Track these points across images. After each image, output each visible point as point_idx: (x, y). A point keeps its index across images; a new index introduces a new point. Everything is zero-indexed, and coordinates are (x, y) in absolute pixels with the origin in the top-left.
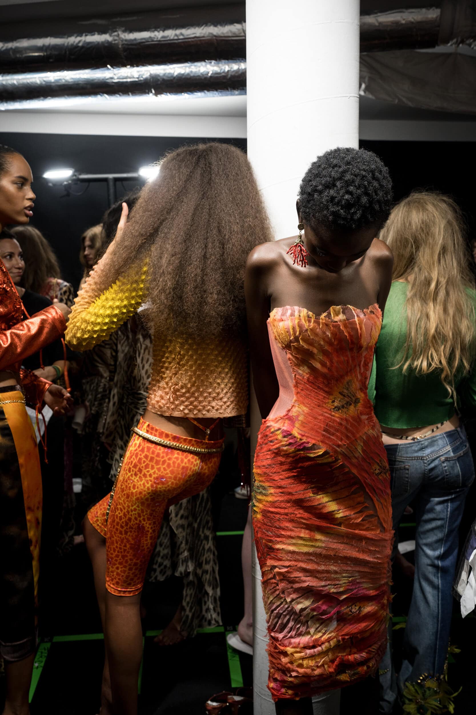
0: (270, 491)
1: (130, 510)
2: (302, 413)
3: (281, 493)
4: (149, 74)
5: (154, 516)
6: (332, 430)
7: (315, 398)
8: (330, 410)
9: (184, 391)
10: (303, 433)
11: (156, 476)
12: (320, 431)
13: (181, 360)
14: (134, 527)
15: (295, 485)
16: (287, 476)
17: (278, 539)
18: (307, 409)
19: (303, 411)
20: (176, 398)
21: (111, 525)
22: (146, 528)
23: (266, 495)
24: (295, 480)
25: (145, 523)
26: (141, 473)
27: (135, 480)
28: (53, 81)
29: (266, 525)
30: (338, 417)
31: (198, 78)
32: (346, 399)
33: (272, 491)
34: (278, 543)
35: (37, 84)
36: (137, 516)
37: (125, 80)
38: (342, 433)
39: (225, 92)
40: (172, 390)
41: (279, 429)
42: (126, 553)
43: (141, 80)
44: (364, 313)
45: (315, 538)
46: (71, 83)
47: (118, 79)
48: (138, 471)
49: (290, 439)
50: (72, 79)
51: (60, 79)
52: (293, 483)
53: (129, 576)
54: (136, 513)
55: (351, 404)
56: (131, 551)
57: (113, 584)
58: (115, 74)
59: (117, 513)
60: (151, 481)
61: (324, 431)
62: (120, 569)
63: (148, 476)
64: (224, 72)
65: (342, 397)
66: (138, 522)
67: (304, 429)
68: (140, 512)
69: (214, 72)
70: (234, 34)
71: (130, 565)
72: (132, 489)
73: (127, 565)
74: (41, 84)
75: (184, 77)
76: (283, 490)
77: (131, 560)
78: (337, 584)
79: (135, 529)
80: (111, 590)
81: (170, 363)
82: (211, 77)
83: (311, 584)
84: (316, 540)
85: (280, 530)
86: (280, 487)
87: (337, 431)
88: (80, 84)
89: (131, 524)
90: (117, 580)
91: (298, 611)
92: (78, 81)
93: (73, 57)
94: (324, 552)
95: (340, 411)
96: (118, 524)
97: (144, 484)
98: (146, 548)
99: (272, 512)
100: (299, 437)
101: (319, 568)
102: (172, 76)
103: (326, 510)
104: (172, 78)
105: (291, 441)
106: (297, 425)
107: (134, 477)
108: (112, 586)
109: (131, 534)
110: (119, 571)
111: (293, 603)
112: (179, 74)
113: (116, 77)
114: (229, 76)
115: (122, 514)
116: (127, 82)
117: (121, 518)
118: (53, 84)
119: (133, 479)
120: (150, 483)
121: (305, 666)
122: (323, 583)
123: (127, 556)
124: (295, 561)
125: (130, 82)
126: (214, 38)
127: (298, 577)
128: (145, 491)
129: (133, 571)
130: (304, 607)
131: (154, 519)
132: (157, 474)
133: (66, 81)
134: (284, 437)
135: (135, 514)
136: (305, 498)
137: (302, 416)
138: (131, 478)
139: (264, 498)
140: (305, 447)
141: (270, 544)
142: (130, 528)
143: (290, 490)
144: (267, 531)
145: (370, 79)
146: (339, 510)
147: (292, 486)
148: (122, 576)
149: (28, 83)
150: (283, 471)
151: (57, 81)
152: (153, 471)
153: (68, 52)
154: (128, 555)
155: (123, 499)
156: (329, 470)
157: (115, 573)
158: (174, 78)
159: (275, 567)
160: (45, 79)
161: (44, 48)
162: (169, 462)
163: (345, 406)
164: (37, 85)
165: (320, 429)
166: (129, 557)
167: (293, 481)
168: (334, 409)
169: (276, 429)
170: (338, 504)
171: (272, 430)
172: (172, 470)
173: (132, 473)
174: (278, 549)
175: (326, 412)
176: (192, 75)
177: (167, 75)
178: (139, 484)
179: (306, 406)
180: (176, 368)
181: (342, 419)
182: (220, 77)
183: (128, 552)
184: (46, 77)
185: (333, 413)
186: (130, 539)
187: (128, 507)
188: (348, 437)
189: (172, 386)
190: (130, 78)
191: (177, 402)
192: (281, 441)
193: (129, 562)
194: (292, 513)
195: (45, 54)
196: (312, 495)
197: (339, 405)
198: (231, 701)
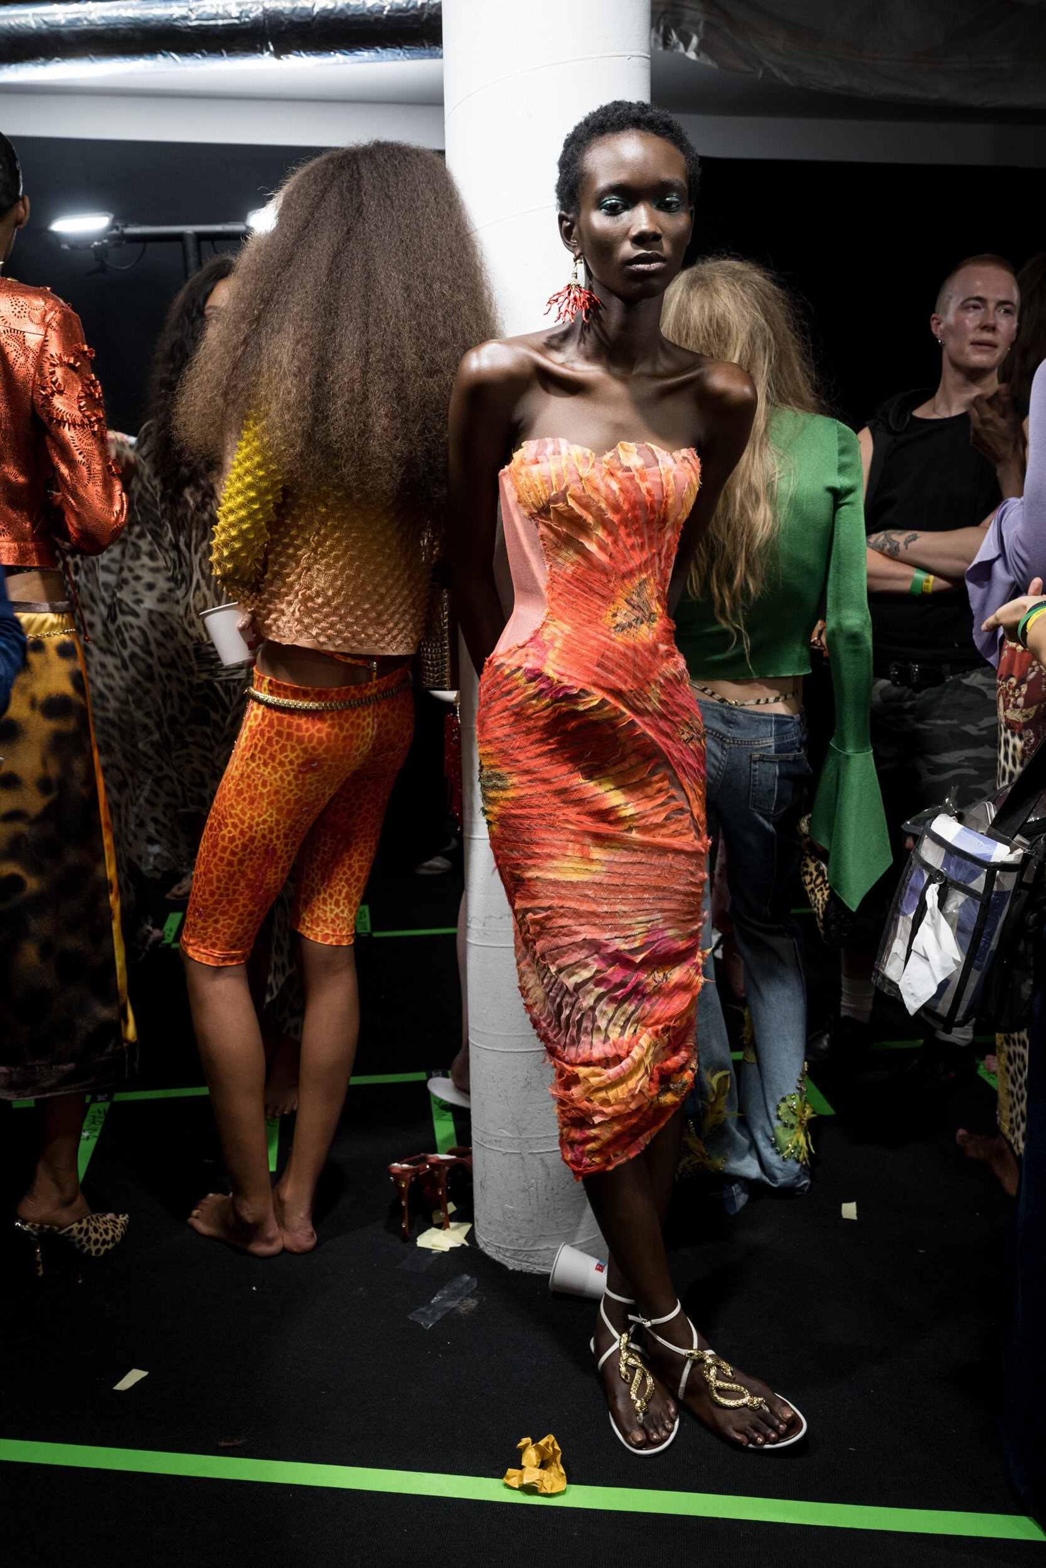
0: (510, 781)
1: (254, 823)
2: (560, 634)
3: (530, 781)
4: (261, 10)
5: (297, 832)
6: (610, 665)
7: (583, 608)
8: (609, 630)
9: (320, 600)
10: (562, 671)
11: (301, 761)
12: (591, 666)
13: (320, 544)
14: (258, 852)
15: (552, 767)
16: (538, 751)
17: (529, 862)
18: (569, 628)
19: (562, 632)
20: (309, 612)
21: (209, 852)
22: (279, 851)
23: (503, 789)
24: (552, 758)
25: (278, 842)
26: (273, 761)
27: (266, 773)
28: (63, 22)
29: (509, 841)
30: (621, 643)
31: (361, 19)
32: (636, 612)
33: (515, 780)
34: (529, 868)
35: (31, 28)
36: (266, 832)
37: (212, 23)
38: (627, 671)
39: (417, 50)
40: (300, 597)
41: (519, 668)
42: (236, 896)
43: (245, 23)
44: (673, 458)
45: (591, 857)
46: (100, 28)
47: (196, 19)
48: (269, 758)
49: (540, 682)
50: (103, 18)
51: (78, 19)
52: (550, 764)
53: (237, 933)
54: (266, 827)
55: (642, 622)
56: (247, 892)
57: (205, 948)
58: (191, 10)
59: (225, 832)
60: (293, 770)
61: (598, 665)
62: (222, 922)
63: (287, 764)
64: (414, 7)
65: (630, 608)
66: (266, 842)
67: (563, 663)
68: (273, 825)
69: (395, 7)
71: (241, 914)
72: (260, 788)
73: (235, 915)
74: (39, 28)
75: (332, 17)
76: (534, 776)
77: (244, 906)
78: (630, 936)
79: (260, 854)
80: (199, 957)
81: (299, 548)
82: (388, 17)
83: (589, 937)
84: (592, 861)
85: (532, 847)
86: (527, 772)
87: (620, 666)
89: (253, 847)
90: (214, 940)
91: (571, 989)
94: (606, 880)
95: (625, 632)
96: (224, 850)
97: (281, 777)
98: (273, 886)
99: (516, 816)
100: (555, 676)
101: (600, 910)
102: (309, 15)
103: (606, 805)
104: (309, 19)
105: (543, 686)
106: (551, 655)
107: (262, 768)
108: (202, 950)
109: (250, 864)
110: (219, 926)
111: (561, 975)
112: (324, 10)
113: (193, 17)
114: (425, 15)
115: (235, 833)
116: (216, 26)
117: (232, 840)
118: (65, 30)
119: (261, 771)
120: (292, 774)
121: (613, 1101)
122: (608, 935)
123: (237, 900)
124: (560, 898)
125: (223, 25)
127: (566, 926)
128: (284, 788)
129: (245, 924)
130: (580, 980)
131: (295, 836)
132: (303, 758)
133: (91, 23)
134: (531, 680)
135: (264, 829)
136: (571, 787)
137: (560, 641)
138: (256, 770)
139: (501, 794)
140: (566, 695)
141: (518, 872)
142: (251, 852)
143: (546, 776)
144: (512, 851)
145: (707, 24)
146: (627, 804)
147: (548, 767)
148: (225, 933)
149: (12, 27)
150: (532, 744)
151: (71, 23)
152: (295, 755)
154: (241, 898)
155: (240, 807)
156: (611, 731)
157: (210, 930)
158: (314, 18)
159: (527, 910)
160: (46, 19)
162: (320, 735)
163: (634, 623)
164: (31, 31)
165: (591, 663)
166: (242, 902)
167: (549, 760)
168: (615, 628)
169: (514, 668)
170: (624, 793)
171: (507, 672)
172: (327, 746)
173: (258, 762)
174: (530, 880)
175: (602, 634)
176: (349, 12)
177: (298, 11)
178: (272, 778)
179: (566, 623)
180: (309, 557)
181: (627, 646)
182: (407, 17)
183: (241, 894)
184: (47, 15)
185: (613, 636)
186: (249, 871)
187: (252, 818)
188: (635, 678)
189: (300, 590)
190: (223, 18)
191: (306, 621)
192: (525, 689)
193: (241, 910)
194: (551, 815)
196: (581, 781)
197: (624, 622)
198: (432, 1161)
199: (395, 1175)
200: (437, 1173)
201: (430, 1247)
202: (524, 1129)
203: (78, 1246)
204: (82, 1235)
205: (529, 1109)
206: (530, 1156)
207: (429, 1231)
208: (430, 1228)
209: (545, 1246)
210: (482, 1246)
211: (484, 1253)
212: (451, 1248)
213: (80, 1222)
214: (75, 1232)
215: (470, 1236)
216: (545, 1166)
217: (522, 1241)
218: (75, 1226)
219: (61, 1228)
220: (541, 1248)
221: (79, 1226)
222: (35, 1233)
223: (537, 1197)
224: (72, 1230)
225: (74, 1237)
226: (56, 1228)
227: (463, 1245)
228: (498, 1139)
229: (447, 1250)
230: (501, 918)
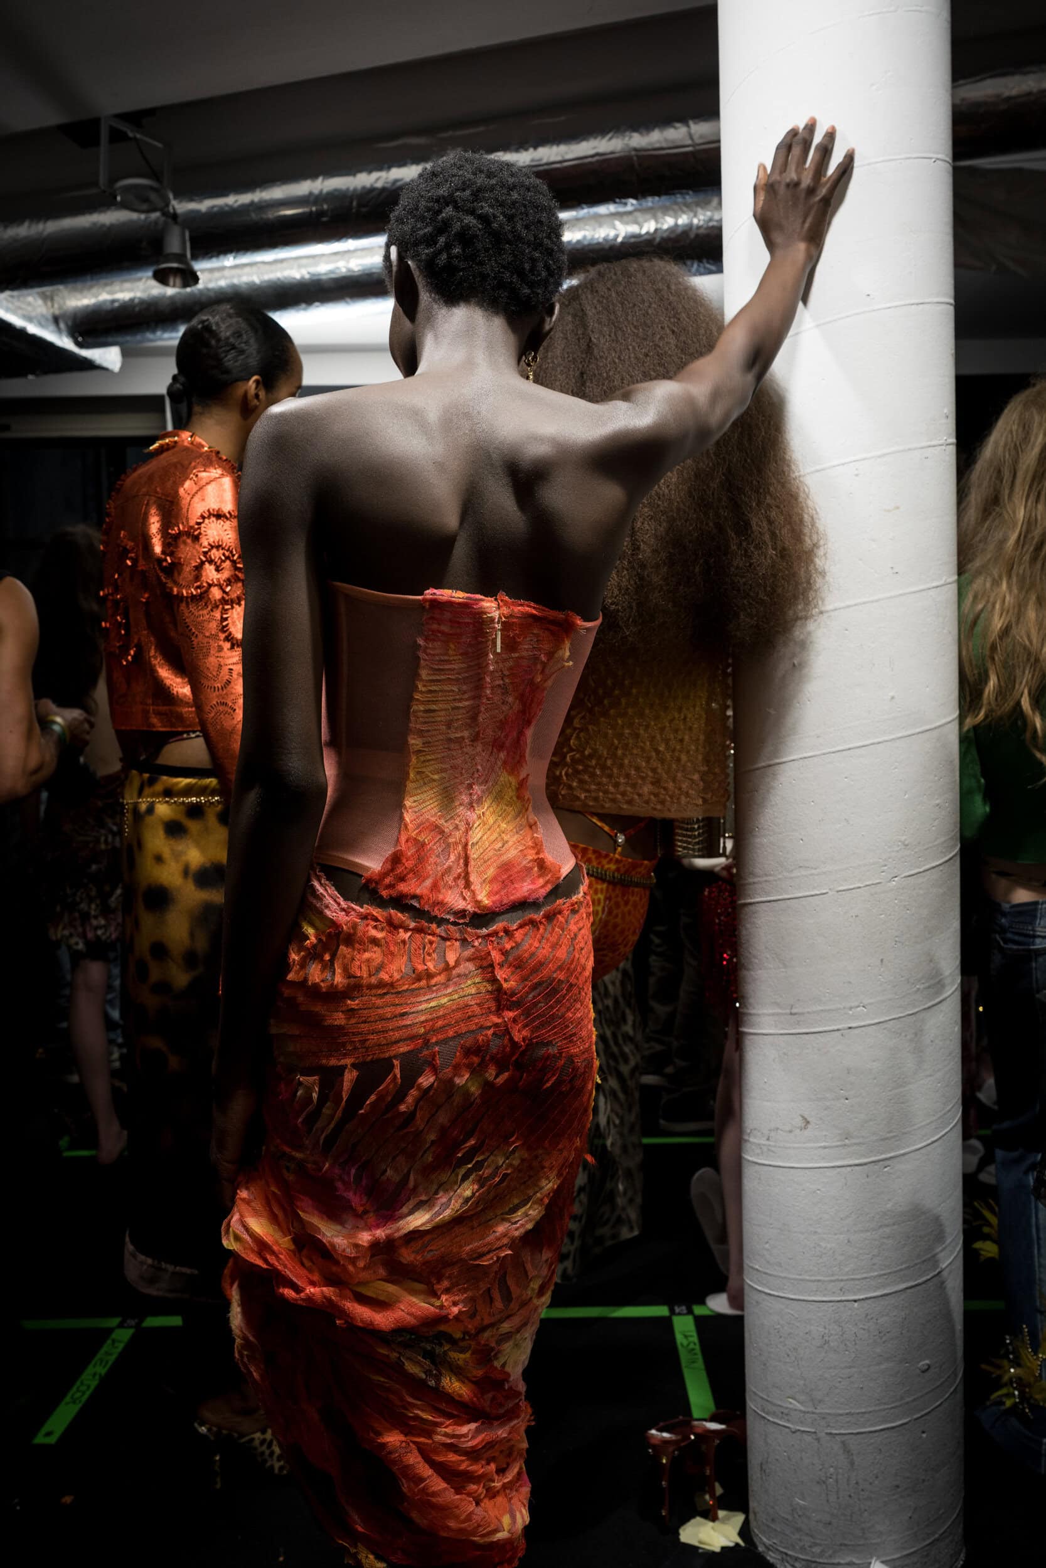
28: (324, 271)
31: (596, 248)
35: (295, 280)
40: (568, 760)
64: (648, 231)
69: (629, 234)
70: (673, 141)
74: (303, 278)
82: (622, 243)
88: (374, 273)
92: (371, 269)
93: (364, 210)
114: (658, 240)
118: (324, 277)
126: (633, 153)
153: (355, 203)
161: (312, 199)
176: (586, 243)
191: (574, 784)
195: (314, 209)
198: (699, 1431)
199: (654, 1447)
200: (704, 1447)
201: (696, 1544)
202: (820, 1401)
203: (259, 1459)
204: (264, 1448)
205: (826, 1375)
206: (828, 1438)
207: (693, 1521)
208: (693, 1517)
209: (848, 1559)
210: (761, 1549)
211: (765, 1559)
212: (723, 1548)
213: (264, 1432)
214: (257, 1443)
215: (745, 1532)
216: (847, 1451)
217: (817, 1550)
218: (258, 1435)
219: (242, 1436)
220: (842, 1562)
221: (262, 1437)
222: (212, 1438)
223: (837, 1492)
224: (253, 1439)
225: (256, 1449)
226: (236, 1435)
227: (737, 1545)
228: (786, 1411)
229: (718, 1550)
230: (790, 1131)
